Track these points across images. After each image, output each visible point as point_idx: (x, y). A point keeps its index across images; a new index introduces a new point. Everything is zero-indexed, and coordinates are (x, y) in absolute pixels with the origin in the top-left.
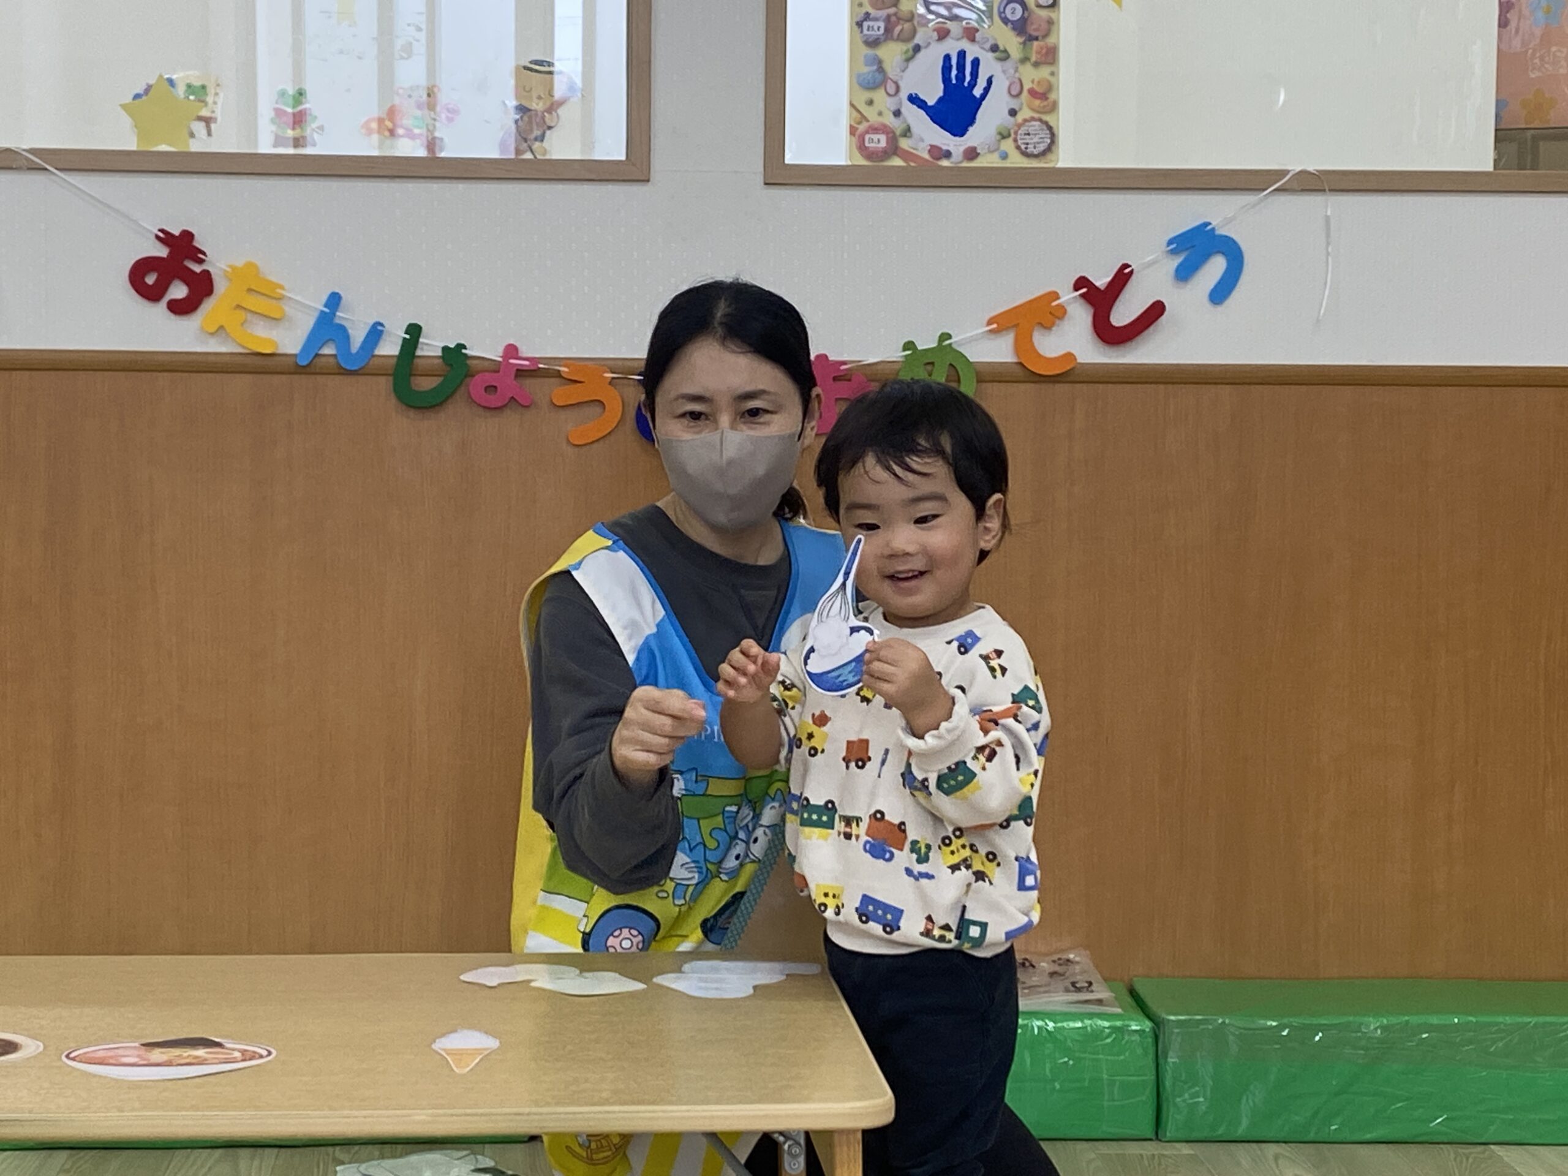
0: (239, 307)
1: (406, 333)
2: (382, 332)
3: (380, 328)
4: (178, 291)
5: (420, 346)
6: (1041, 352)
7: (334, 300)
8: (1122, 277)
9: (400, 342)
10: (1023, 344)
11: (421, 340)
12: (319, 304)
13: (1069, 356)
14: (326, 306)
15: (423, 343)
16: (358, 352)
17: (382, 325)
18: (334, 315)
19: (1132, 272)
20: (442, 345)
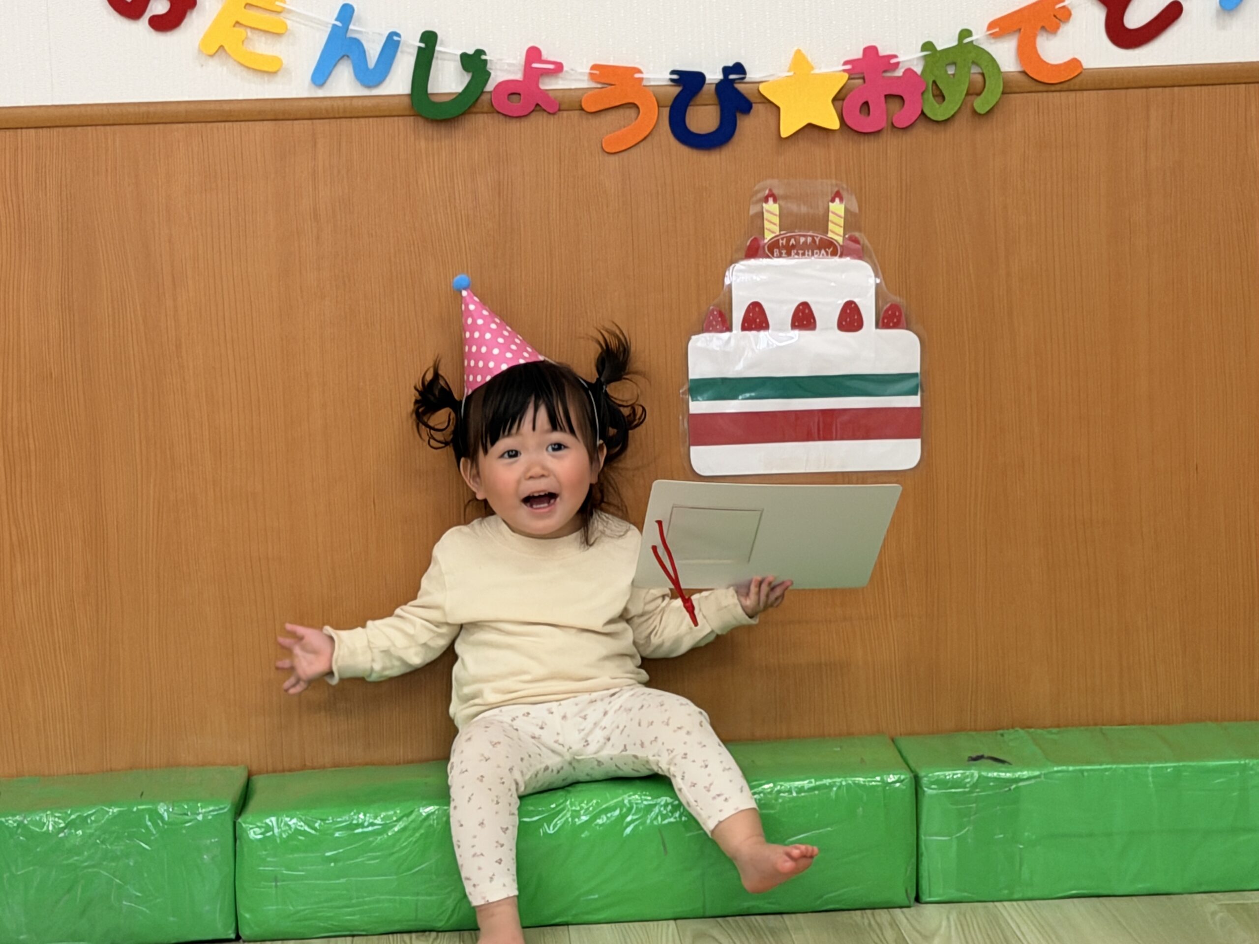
0: (237, 24)
1: (421, 40)
2: (399, 42)
3: (396, 38)
4: (159, 6)
5: (436, 55)
6: (1045, 59)
7: (346, 13)
9: (417, 50)
10: (1027, 51)
11: (438, 48)
12: (331, 18)
13: (1075, 62)
14: (337, 20)
15: (440, 52)
16: (376, 65)
17: (398, 35)
18: (347, 29)
20: (460, 52)
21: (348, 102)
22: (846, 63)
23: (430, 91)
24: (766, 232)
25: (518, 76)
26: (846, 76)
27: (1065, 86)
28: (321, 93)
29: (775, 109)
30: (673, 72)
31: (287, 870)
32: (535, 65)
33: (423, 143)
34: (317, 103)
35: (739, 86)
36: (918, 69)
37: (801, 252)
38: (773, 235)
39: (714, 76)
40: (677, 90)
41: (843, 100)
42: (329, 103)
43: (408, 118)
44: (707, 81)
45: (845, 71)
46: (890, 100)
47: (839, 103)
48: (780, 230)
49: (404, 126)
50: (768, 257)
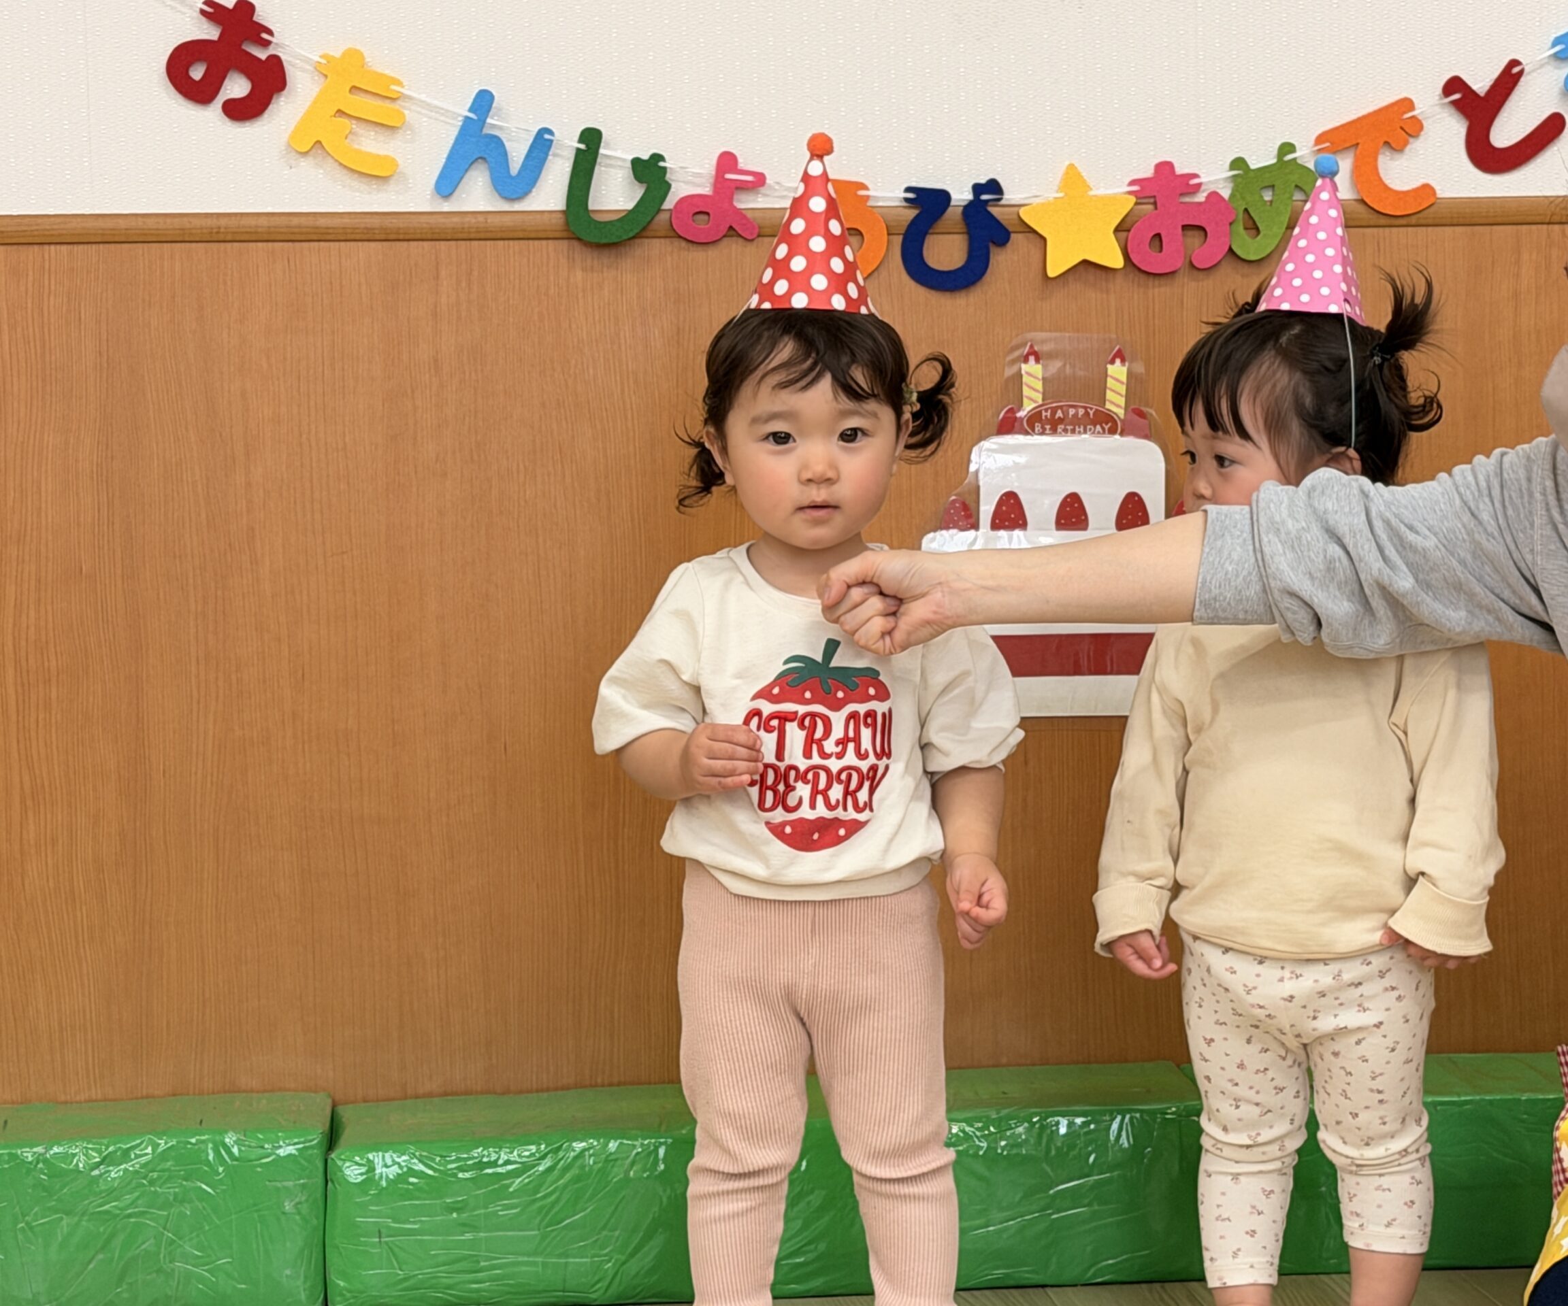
0: (340, 113)
1: (580, 141)
2: (551, 141)
3: (547, 136)
4: (237, 87)
5: (599, 160)
6: (1387, 182)
7: (483, 102)
8: (1509, 78)
9: (574, 152)
10: (1365, 171)
11: (602, 151)
12: (463, 109)
13: (1426, 190)
15: (605, 156)
16: (520, 172)
17: (550, 132)
18: (484, 122)
19: (1521, 73)
20: (631, 157)
21: (481, 218)
22: (1132, 183)
23: (591, 207)
24: (1025, 401)
25: (706, 190)
26: (1133, 199)
27: (1413, 220)
28: (446, 207)
29: (1038, 241)
30: (908, 190)
31: (394, 1222)
32: (729, 176)
33: (579, 274)
34: (441, 220)
35: (994, 210)
36: (1226, 193)
37: (1069, 428)
38: (1034, 405)
39: (961, 195)
40: (912, 213)
41: (1129, 231)
42: (456, 219)
43: (561, 242)
44: (953, 203)
45: (1130, 193)
46: (1190, 233)
47: (1124, 234)
48: (1043, 400)
49: (555, 252)
50: (1026, 433)
